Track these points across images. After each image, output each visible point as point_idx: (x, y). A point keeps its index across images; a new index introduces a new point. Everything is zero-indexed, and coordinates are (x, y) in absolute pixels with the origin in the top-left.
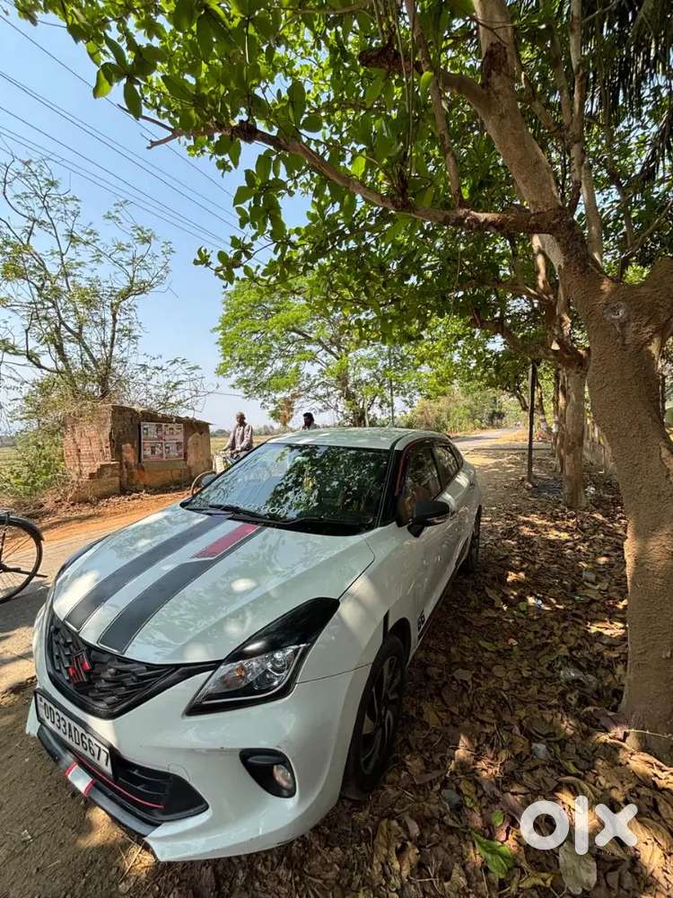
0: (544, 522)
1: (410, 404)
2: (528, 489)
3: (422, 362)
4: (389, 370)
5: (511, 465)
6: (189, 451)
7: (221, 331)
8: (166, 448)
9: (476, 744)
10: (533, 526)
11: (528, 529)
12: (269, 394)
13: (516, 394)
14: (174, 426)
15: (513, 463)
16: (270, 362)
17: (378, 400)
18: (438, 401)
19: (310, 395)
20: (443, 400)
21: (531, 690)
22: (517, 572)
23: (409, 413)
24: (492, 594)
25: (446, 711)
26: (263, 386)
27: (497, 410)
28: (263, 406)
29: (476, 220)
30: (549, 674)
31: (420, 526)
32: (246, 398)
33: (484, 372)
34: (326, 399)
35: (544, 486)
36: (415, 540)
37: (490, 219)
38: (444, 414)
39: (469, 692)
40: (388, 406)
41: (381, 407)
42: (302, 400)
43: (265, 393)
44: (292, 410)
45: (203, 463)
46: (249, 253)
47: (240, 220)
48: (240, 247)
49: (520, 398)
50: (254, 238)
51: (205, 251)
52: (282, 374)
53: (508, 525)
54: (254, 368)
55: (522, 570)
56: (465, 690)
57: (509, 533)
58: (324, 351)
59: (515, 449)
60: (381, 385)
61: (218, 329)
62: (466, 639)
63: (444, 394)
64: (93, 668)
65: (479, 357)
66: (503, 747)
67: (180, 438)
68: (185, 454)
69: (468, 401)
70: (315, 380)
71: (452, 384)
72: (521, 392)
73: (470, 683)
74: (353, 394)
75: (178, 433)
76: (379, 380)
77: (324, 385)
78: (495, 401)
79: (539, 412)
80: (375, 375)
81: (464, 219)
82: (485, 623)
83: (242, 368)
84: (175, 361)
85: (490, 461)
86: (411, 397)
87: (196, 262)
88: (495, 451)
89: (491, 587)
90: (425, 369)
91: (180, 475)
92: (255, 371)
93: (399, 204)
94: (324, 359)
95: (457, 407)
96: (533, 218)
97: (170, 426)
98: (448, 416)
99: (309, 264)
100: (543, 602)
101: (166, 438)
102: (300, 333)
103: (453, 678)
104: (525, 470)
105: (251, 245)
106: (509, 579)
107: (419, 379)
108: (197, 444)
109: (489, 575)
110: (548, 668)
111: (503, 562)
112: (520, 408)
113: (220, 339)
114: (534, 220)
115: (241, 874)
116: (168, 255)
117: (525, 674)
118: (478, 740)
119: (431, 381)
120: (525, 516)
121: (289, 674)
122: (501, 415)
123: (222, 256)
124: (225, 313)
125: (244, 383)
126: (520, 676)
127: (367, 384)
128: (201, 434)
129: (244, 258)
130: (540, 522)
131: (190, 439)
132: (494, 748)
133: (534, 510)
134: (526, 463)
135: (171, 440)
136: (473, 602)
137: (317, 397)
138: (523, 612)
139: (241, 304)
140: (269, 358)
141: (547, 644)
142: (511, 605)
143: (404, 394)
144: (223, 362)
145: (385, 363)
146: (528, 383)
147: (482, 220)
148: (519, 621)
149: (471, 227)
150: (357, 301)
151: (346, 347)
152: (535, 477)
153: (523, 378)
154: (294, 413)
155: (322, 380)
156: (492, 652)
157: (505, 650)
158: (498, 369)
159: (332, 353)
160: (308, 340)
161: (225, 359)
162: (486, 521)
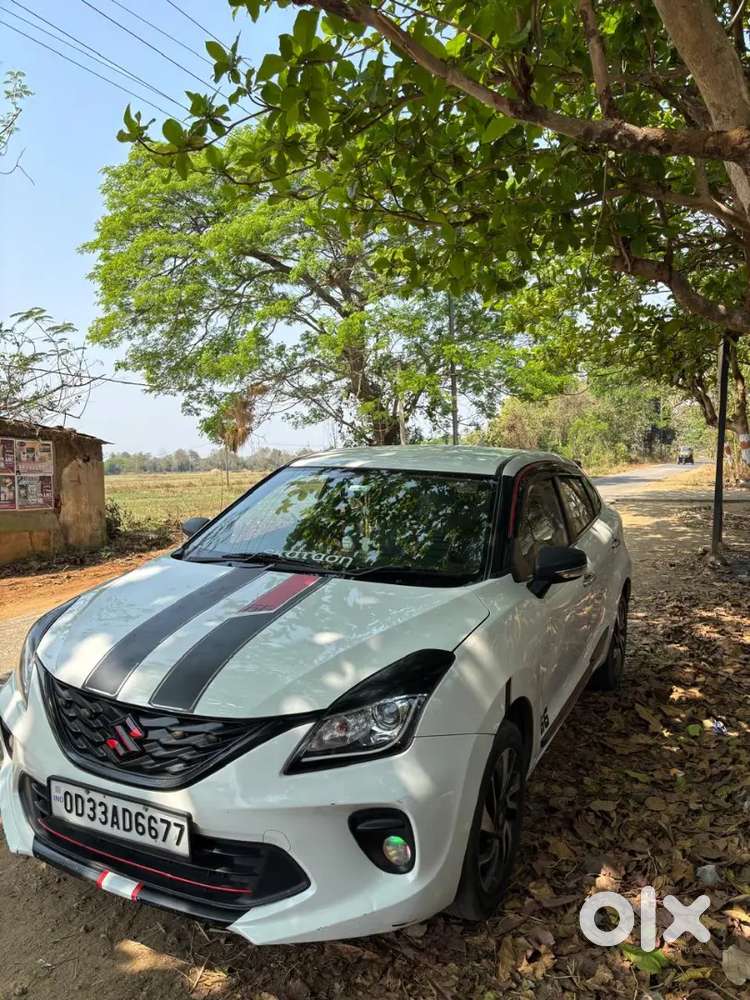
0: (737, 619)
1: (488, 410)
2: (713, 569)
3: (521, 328)
4: (449, 340)
5: (683, 528)
6: (63, 495)
7: (99, 252)
8: (22, 487)
9: (624, 873)
10: (716, 623)
11: (707, 628)
12: (200, 384)
13: (695, 392)
14: (37, 444)
15: (687, 525)
16: (200, 316)
17: (424, 401)
18: (546, 404)
19: (287, 388)
20: (556, 402)
21: (700, 821)
22: (685, 685)
23: (485, 428)
24: (645, 713)
25: (581, 844)
26: (188, 365)
27: (662, 425)
28: (188, 409)
29: (631, 136)
30: (728, 805)
31: (546, 582)
32: (151, 391)
33: (634, 351)
34: (319, 397)
35: (741, 563)
36: (536, 601)
37: (651, 137)
38: (557, 431)
39: (612, 825)
40: (444, 413)
41: (431, 415)
42: (269, 397)
43: (192, 380)
44: (250, 418)
45: (90, 517)
46: (221, 125)
47: (216, 67)
48: (204, 114)
49: (703, 400)
50: (233, 99)
51: (138, 116)
52: (226, 343)
53: (673, 622)
54: (166, 327)
55: (695, 685)
56: (606, 824)
57: (676, 634)
58: (314, 297)
59: (692, 501)
60: (431, 370)
61: (93, 246)
62: (606, 770)
63: (560, 390)
64: (146, 735)
65: (627, 320)
66: (659, 874)
67: (48, 469)
68: (57, 500)
69: (605, 405)
70: (295, 356)
71: (576, 371)
72: (705, 389)
73: (614, 815)
74: (375, 386)
75: (42, 460)
76: (426, 361)
77: (313, 366)
78: (657, 407)
79: (739, 428)
80: (419, 349)
81: (615, 133)
82: (634, 750)
83: (143, 326)
84: (29, 315)
85: (646, 521)
86: (490, 396)
87: (122, 137)
88: (656, 503)
89: (645, 704)
90: (521, 342)
91: (47, 542)
92: (171, 335)
93: (520, 109)
94: (316, 315)
95: (582, 416)
96: (711, 138)
97: (29, 443)
98: (564, 435)
99: (331, 150)
100: (725, 725)
101: (22, 467)
102: (264, 258)
103: (589, 810)
104: (708, 536)
105: (224, 108)
106: (675, 696)
107: (510, 361)
108: (79, 481)
109: (640, 689)
110: (727, 800)
111: (665, 674)
112: (704, 420)
113: (98, 267)
114: (714, 142)
115: (337, 986)
116: (17, 99)
117: (693, 806)
118: (626, 869)
119: (533, 365)
120: (704, 609)
121: (403, 732)
122: (668, 436)
123: (171, 127)
124: (109, 214)
125: (147, 360)
126: (686, 809)
127: (405, 367)
128: (86, 460)
129: (210, 134)
130: (729, 618)
131: (66, 471)
132: (648, 875)
133: (721, 599)
134: (711, 523)
135: (29, 471)
136: (616, 725)
137: (301, 393)
138: (694, 737)
139: (144, 194)
140: (198, 309)
141: (727, 773)
142: (675, 729)
143: (478, 389)
144: (103, 315)
145: (438, 324)
146: (715, 371)
147: (640, 138)
148: (687, 749)
149: (623, 146)
150: (408, 214)
151: (359, 289)
152: (727, 549)
153: (710, 363)
154: (253, 424)
155: (309, 356)
156: (647, 784)
157: (664, 781)
158: (662, 343)
159: (331, 302)
160: (282, 273)
161: (108, 310)
162: (638, 618)
